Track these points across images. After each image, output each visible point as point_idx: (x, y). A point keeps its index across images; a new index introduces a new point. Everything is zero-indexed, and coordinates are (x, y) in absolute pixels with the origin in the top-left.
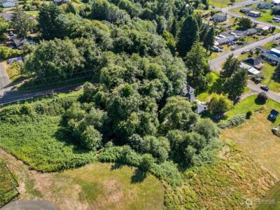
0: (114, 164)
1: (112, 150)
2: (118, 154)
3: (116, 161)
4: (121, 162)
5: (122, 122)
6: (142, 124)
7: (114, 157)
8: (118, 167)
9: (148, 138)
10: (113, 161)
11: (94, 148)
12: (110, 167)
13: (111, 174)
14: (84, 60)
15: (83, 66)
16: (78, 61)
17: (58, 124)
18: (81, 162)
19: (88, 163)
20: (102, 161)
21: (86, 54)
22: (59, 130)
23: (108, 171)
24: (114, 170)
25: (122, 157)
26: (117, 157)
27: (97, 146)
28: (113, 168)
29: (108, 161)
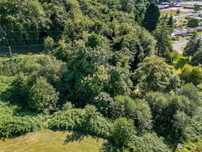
0: (71, 134)
1: (70, 113)
2: (78, 119)
3: (75, 130)
4: (82, 130)
5: (86, 79)
6: (112, 82)
7: (72, 123)
8: (77, 139)
9: (120, 98)
10: (70, 129)
11: (46, 111)
12: (65, 138)
13: (65, 149)
14: (51, 22)
15: (49, 27)
16: (43, 21)
17: (10, 84)
18: (19, 128)
19: (32, 130)
20: (54, 128)
21: (53, 17)
22: (8, 90)
23: (60, 144)
24: (70, 143)
25: (83, 123)
26: (76, 122)
27: (51, 108)
28: (69, 139)
29: (62, 128)
